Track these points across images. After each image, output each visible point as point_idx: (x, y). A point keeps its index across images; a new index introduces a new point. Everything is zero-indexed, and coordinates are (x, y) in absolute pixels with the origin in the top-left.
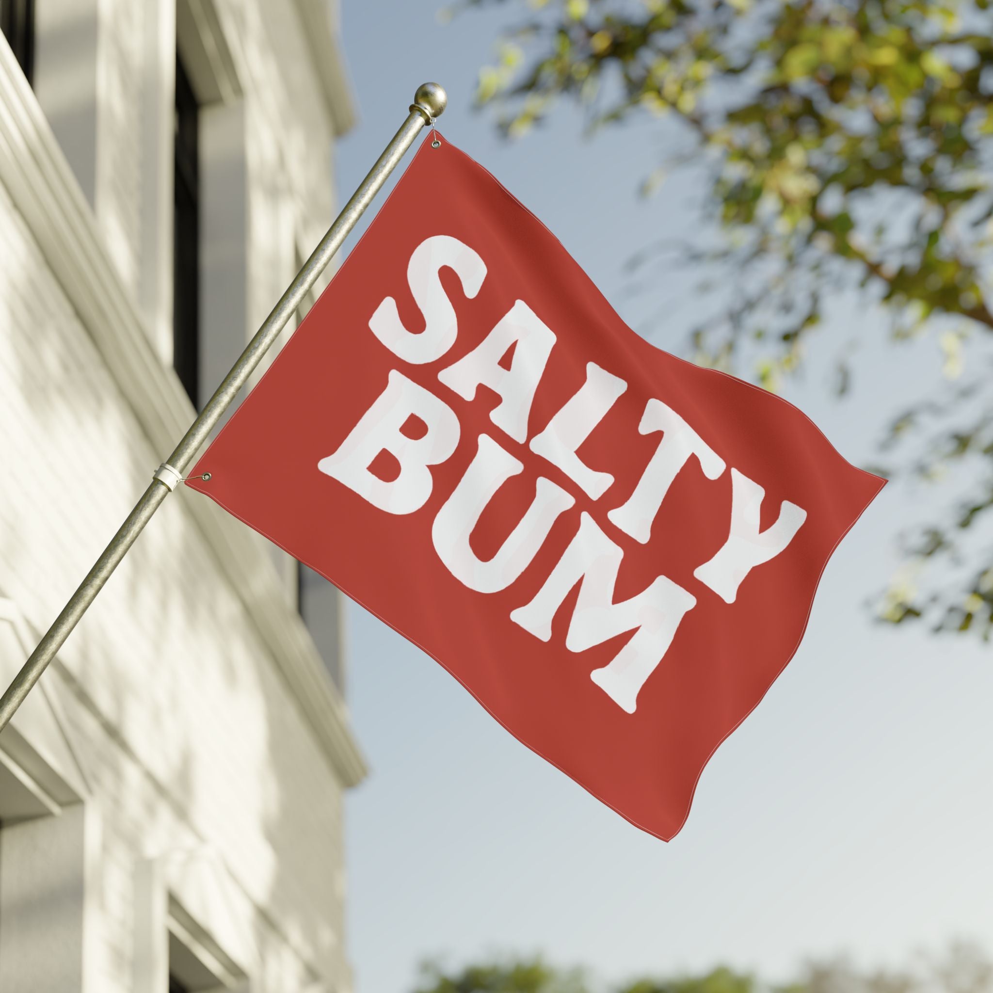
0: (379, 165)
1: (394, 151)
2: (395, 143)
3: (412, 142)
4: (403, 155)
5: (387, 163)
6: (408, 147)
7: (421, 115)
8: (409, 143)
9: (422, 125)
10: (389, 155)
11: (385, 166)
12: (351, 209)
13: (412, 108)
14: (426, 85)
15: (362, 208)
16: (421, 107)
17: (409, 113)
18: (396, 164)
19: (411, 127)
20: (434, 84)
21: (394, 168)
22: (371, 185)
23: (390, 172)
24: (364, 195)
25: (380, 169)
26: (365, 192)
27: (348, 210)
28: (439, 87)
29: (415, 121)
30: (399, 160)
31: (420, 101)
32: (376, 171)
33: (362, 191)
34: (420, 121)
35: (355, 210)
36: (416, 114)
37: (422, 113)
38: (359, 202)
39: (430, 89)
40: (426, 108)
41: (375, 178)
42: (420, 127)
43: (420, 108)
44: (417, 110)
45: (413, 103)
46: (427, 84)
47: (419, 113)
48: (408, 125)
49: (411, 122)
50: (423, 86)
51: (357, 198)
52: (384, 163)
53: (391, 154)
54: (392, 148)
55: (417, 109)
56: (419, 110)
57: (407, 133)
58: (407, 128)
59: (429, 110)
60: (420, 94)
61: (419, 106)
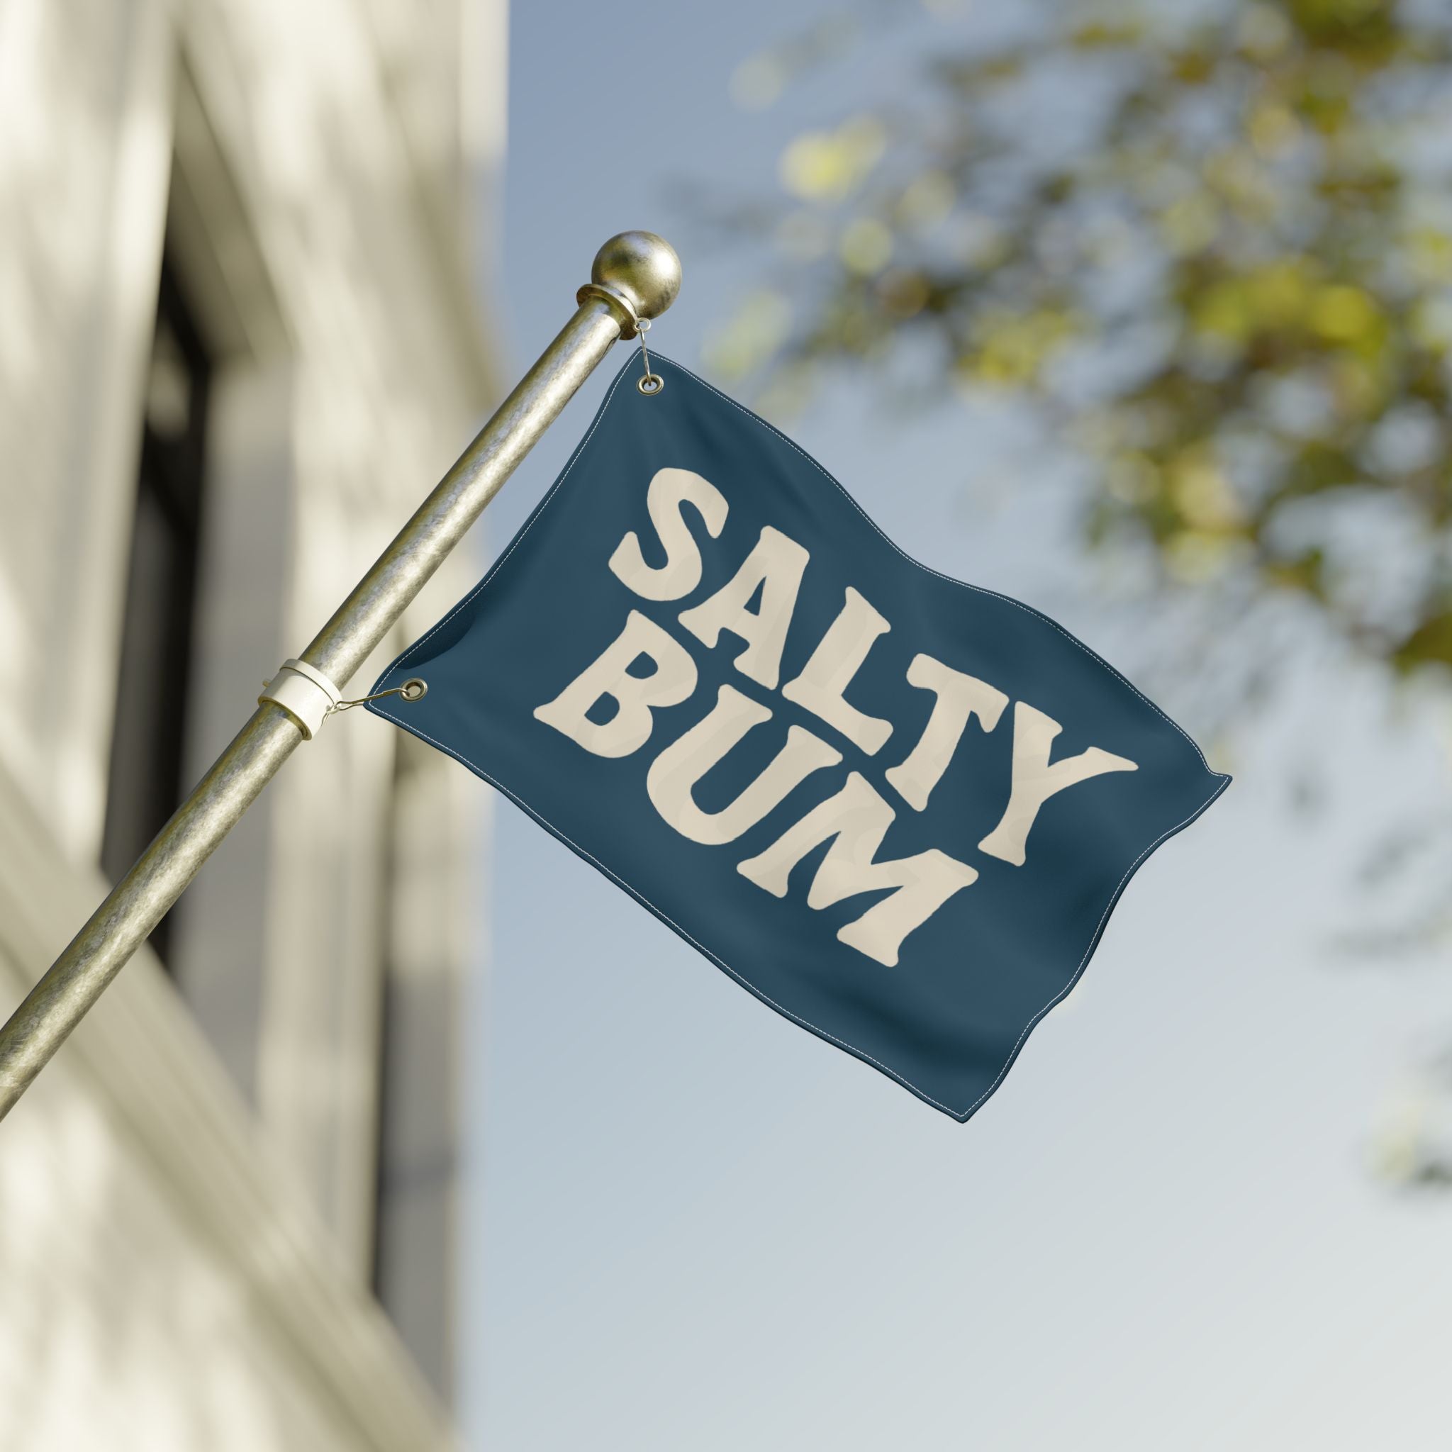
0: (487, 437)
1: (533, 403)
2: (535, 380)
3: (583, 380)
4: (557, 412)
5: (510, 432)
6: (574, 392)
7: (609, 313)
8: (575, 382)
9: (612, 336)
10: (517, 414)
11: (504, 441)
12: (403, 554)
13: (585, 296)
14: (624, 238)
15: (437, 553)
16: (610, 292)
17: (576, 307)
18: (536, 437)
19: (582, 341)
20: (645, 236)
21: (530, 446)
22: (464, 489)
23: (520, 458)
24: (444, 516)
25: (492, 449)
26: (447, 510)
27: (395, 558)
28: (660, 241)
29: (593, 326)
30: (545, 426)
31: (608, 277)
32: (479, 455)
33: (438, 507)
34: (607, 326)
35: (414, 557)
36: (597, 308)
37: (614, 306)
38: (429, 536)
39: (636, 246)
40: (622, 295)
41: (476, 473)
42: (606, 343)
43: (606, 294)
44: (598, 299)
45: (589, 281)
46: (628, 234)
47: (606, 307)
48: (572, 336)
49: (581, 328)
50: (619, 237)
51: (421, 525)
52: (501, 433)
53: (524, 409)
54: (526, 396)
55: (600, 295)
56: (604, 300)
57: (568, 357)
58: (571, 344)
59: (630, 300)
60: (607, 258)
61: (604, 289)
